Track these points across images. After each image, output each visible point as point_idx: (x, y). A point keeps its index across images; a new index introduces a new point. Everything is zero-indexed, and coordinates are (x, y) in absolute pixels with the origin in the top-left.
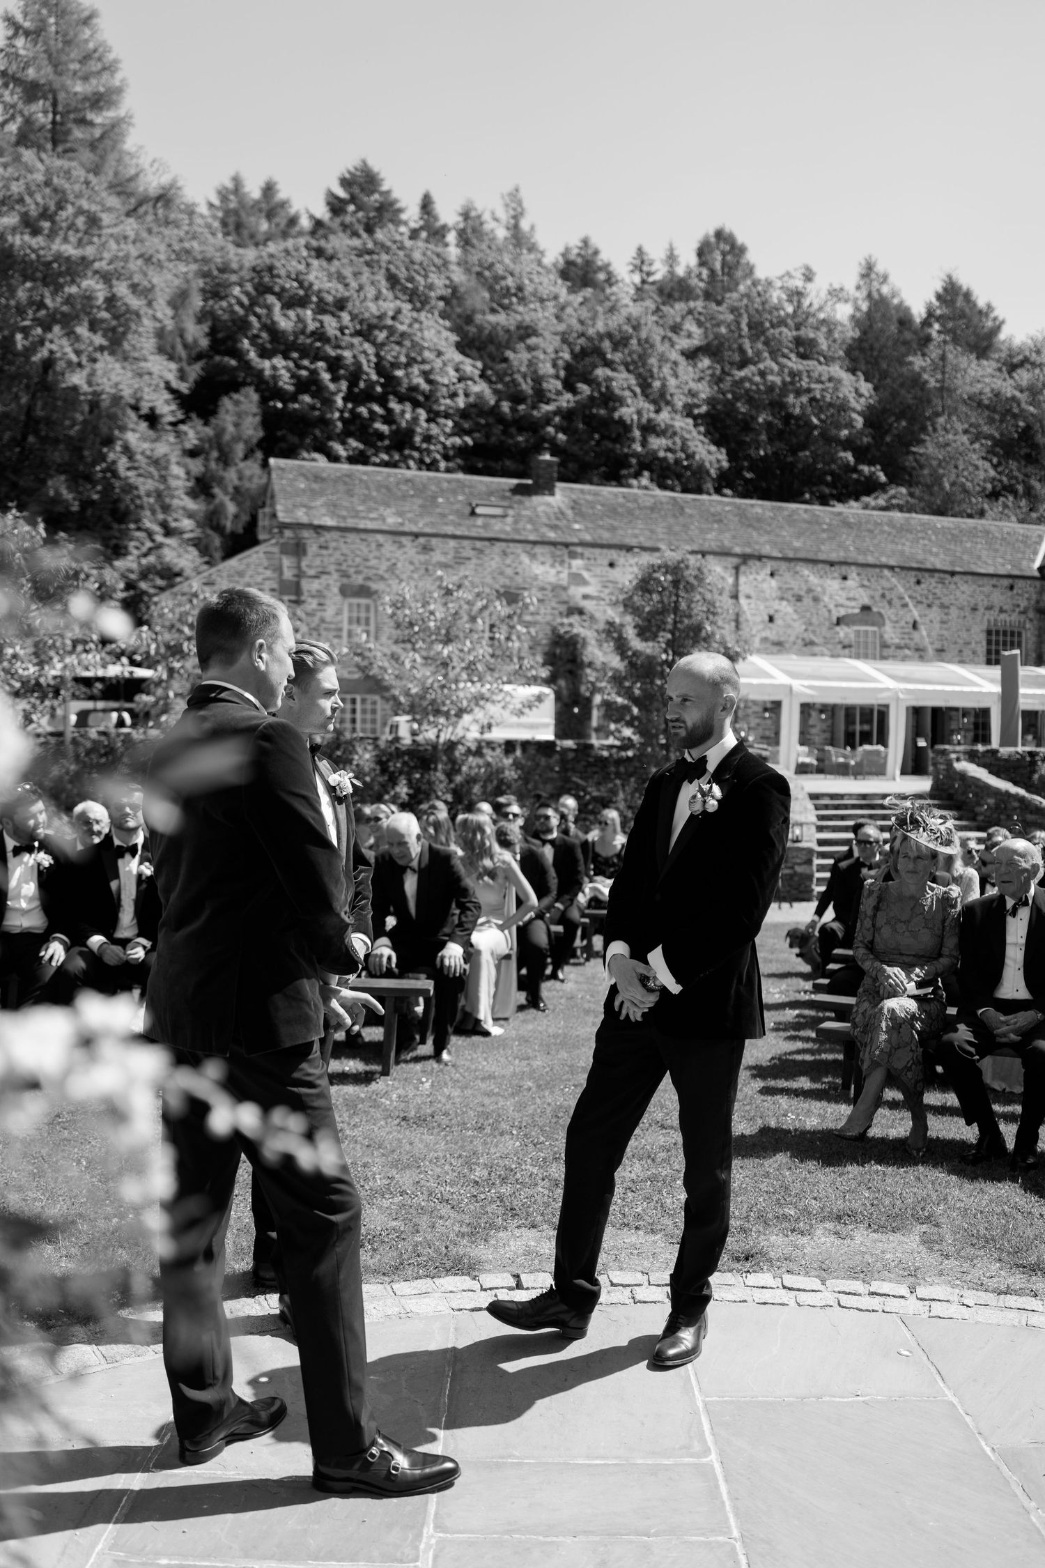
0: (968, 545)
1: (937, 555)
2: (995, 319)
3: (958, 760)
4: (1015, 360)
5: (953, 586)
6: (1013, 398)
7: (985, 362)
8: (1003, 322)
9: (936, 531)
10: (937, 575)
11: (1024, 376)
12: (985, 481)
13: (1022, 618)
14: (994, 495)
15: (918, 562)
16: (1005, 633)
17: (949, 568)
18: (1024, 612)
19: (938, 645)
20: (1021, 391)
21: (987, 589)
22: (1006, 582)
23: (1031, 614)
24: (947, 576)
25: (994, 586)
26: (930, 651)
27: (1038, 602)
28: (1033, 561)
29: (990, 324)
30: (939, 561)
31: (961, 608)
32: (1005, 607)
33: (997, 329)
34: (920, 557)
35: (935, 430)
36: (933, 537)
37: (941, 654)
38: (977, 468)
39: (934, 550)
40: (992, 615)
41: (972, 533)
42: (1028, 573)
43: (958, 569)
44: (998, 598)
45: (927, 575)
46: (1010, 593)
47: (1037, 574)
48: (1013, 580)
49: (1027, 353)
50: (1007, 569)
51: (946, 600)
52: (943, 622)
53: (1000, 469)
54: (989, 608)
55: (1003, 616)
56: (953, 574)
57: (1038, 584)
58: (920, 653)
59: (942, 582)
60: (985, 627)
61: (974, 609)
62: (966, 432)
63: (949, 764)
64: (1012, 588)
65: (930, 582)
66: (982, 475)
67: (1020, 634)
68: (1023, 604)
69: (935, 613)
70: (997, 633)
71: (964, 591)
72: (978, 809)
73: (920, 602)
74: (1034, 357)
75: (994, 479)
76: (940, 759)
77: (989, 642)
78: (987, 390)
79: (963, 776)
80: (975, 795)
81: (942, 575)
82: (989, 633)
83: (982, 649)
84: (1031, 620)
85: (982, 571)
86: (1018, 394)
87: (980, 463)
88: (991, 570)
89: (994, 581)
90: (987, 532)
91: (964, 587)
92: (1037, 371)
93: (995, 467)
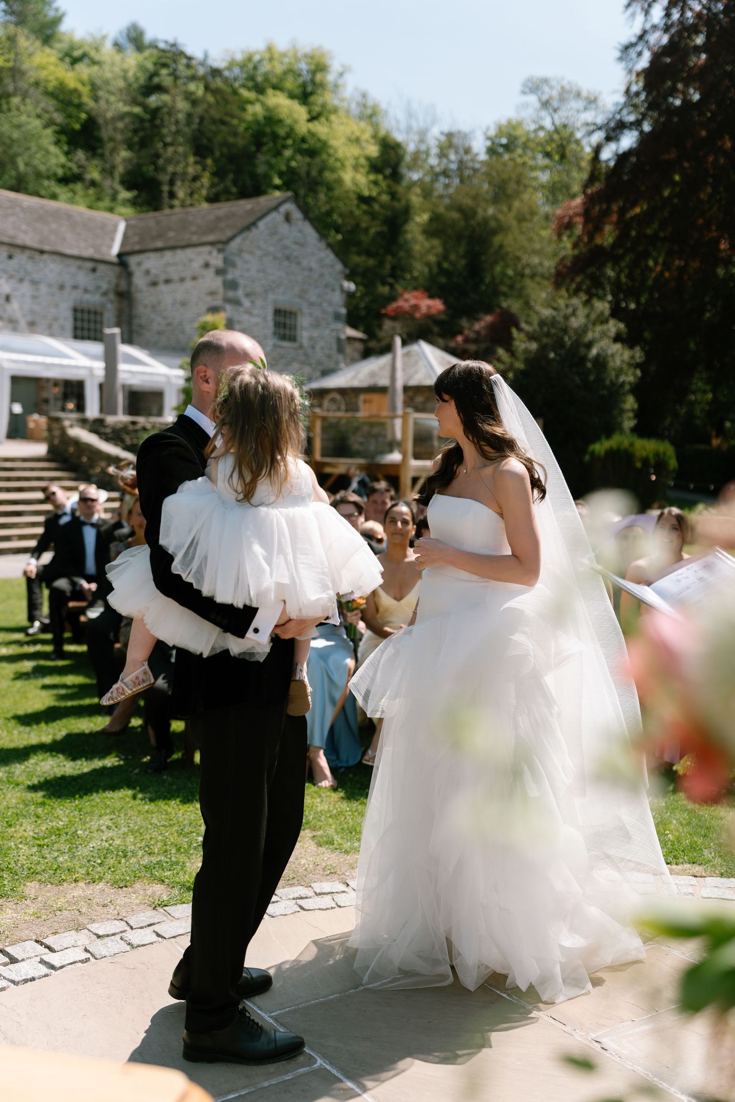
0: (54, 226)
1: (25, 232)
2: (57, 10)
3: (71, 426)
4: (77, 54)
5: (41, 265)
6: (75, 90)
7: (48, 50)
8: (63, 15)
9: (24, 210)
10: (28, 253)
11: (84, 70)
12: (57, 165)
13: (104, 299)
14: (66, 180)
15: (10, 237)
16: (89, 312)
17: (36, 245)
18: (105, 294)
19: (29, 318)
20: (84, 84)
21: (73, 269)
22: (90, 265)
23: (112, 296)
24: (37, 256)
25: (80, 268)
26: (23, 323)
27: (117, 285)
28: (110, 247)
29: (51, 14)
30: (28, 239)
31: (50, 285)
32: (90, 288)
33: (57, 21)
34: (11, 232)
35: (9, 110)
36: (22, 215)
37: (32, 326)
38: (48, 152)
39: (24, 227)
40: (77, 295)
41: (56, 215)
42: (107, 258)
43: (46, 248)
44: (83, 278)
45: (18, 251)
46: (92, 276)
47: (115, 260)
48: (95, 264)
49: (87, 48)
50: (89, 253)
51: (36, 277)
52: (34, 297)
53: (70, 157)
54: (75, 287)
55: (87, 297)
56: (42, 252)
57: (117, 269)
58: (13, 324)
59: (31, 258)
60: (71, 304)
61: (62, 287)
62: (39, 116)
63: (63, 430)
64: (94, 270)
65: (21, 258)
66: (53, 161)
67: (102, 314)
68: (105, 286)
69: (26, 288)
70: (82, 311)
71: (52, 269)
72: (92, 472)
73: (11, 277)
74: (93, 53)
75: (63, 166)
76: (55, 425)
77: (75, 319)
78: (51, 78)
79: (77, 442)
80: (89, 459)
81: (33, 252)
82: (75, 310)
83: (69, 324)
84: (112, 302)
85: (68, 251)
86: (80, 87)
87: (53, 149)
88: (75, 252)
89: (79, 263)
90: (69, 216)
91: (52, 266)
92: (96, 68)
93: (67, 154)
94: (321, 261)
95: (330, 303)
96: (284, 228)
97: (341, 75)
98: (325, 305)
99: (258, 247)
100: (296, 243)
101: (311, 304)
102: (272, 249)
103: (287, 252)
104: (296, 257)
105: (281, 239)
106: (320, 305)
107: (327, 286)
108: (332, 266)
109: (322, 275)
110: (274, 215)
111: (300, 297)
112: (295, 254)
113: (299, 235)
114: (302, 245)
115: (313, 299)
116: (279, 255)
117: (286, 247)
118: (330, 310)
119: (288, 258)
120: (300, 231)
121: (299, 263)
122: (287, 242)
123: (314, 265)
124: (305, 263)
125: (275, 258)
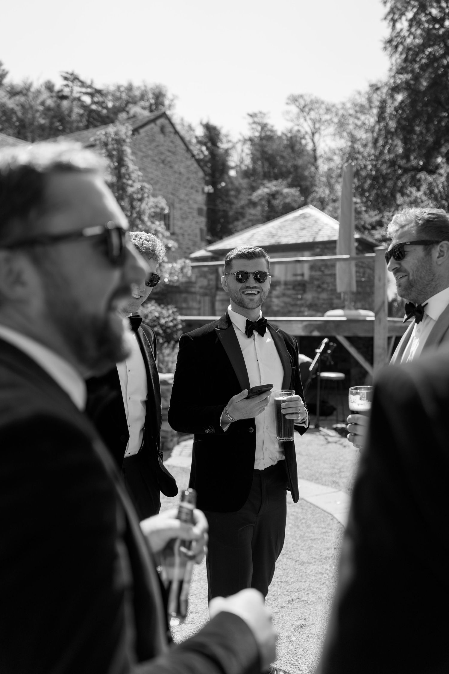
94: (188, 167)
95: (195, 202)
96: (160, 138)
97: (172, 100)
98: (191, 202)
99: (141, 150)
100: (169, 151)
101: (181, 201)
102: (150, 153)
103: (163, 157)
104: (169, 162)
105: (158, 146)
106: (188, 201)
107: (192, 188)
108: (196, 173)
109: (188, 179)
110: (152, 125)
111: (173, 194)
112: (169, 159)
113: (171, 144)
114: (174, 153)
115: (182, 196)
116: (156, 158)
117: (162, 153)
118: (195, 206)
119: (163, 162)
120: (172, 142)
121: (171, 167)
122: (162, 149)
123: (183, 170)
124: (176, 167)
125: (154, 160)
